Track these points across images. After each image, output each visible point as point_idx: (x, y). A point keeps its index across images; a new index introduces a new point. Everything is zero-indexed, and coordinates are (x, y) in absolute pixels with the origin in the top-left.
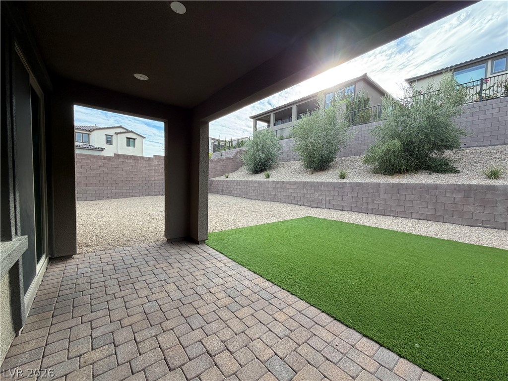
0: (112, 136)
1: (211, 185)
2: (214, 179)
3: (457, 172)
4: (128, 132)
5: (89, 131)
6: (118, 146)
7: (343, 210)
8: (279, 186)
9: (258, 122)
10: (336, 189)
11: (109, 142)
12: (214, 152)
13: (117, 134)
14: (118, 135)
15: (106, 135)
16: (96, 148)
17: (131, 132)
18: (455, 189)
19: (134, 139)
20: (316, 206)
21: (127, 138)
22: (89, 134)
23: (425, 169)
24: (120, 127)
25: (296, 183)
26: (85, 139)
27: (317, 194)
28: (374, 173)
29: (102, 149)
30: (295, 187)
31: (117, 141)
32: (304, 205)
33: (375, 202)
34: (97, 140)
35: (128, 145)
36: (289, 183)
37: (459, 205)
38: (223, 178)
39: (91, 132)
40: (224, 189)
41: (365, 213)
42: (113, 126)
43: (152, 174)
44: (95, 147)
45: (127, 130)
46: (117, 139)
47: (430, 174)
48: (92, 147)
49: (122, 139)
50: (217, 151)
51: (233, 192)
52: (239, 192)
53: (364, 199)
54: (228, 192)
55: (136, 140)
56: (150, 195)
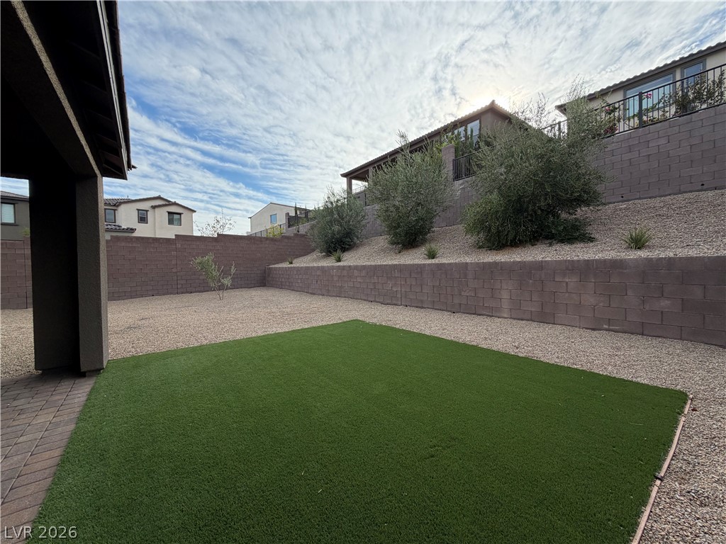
0: (147, 211)
1: (269, 275)
2: (273, 266)
3: (591, 240)
4: (170, 204)
5: (115, 205)
6: (157, 224)
7: (422, 308)
8: (345, 273)
9: (354, 182)
10: (413, 275)
11: (143, 219)
12: (289, 227)
13: (154, 207)
14: (157, 210)
15: (138, 210)
16: (124, 229)
17: (175, 204)
18: (567, 269)
19: (180, 214)
20: (389, 302)
21: (169, 213)
22: (115, 210)
23: (547, 238)
24: (159, 198)
25: (364, 267)
26: (110, 217)
27: (390, 284)
28: (480, 247)
29: (133, 230)
30: (364, 273)
31: (155, 218)
32: (375, 301)
33: (463, 293)
34: (126, 218)
36: (356, 267)
37: (574, 295)
38: (285, 265)
39: (118, 206)
40: (283, 280)
41: (450, 311)
42: (149, 197)
43: (174, 262)
44: (123, 227)
45: (169, 201)
46: (155, 215)
47: (551, 245)
48: (118, 228)
49: (162, 215)
50: (293, 225)
51: (294, 284)
52: (301, 285)
53: (449, 289)
54: (288, 284)
55: (182, 215)
56: (171, 294)
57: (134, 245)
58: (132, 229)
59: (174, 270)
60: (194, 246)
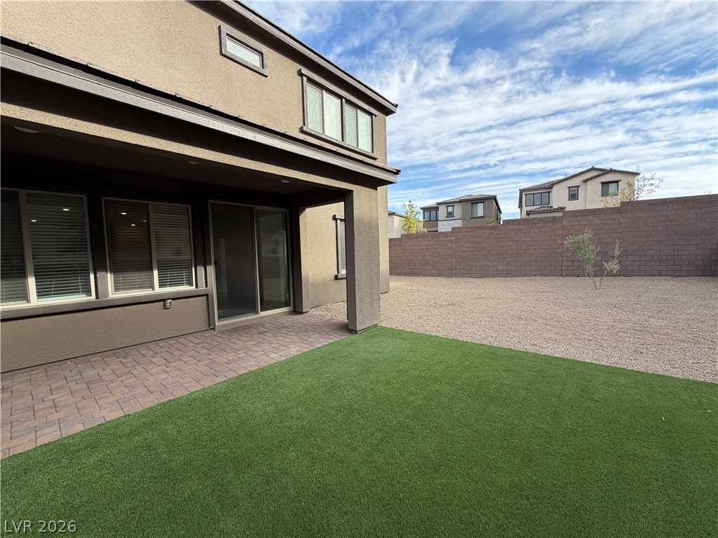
0: (578, 187)
4: (605, 173)
5: (549, 188)
6: (588, 198)
11: (573, 196)
13: (585, 181)
14: (588, 183)
15: (569, 188)
17: (612, 171)
19: (617, 182)
21: (603, 183)
22: (549, 192)
24: (593, 169)
31: (587, 193)
34: (559, 197)
35: (605, 193)
39: (552, 188)
43: (559, 242)
45: (605, 170)
46: (586, 190)
48: (552, 209)
49: (596, 186)
55: (620, 183)
56: (554, 275)
57: (521, 227)
58: (562, 208)
59: (558, 251)
60: (585, 222)
